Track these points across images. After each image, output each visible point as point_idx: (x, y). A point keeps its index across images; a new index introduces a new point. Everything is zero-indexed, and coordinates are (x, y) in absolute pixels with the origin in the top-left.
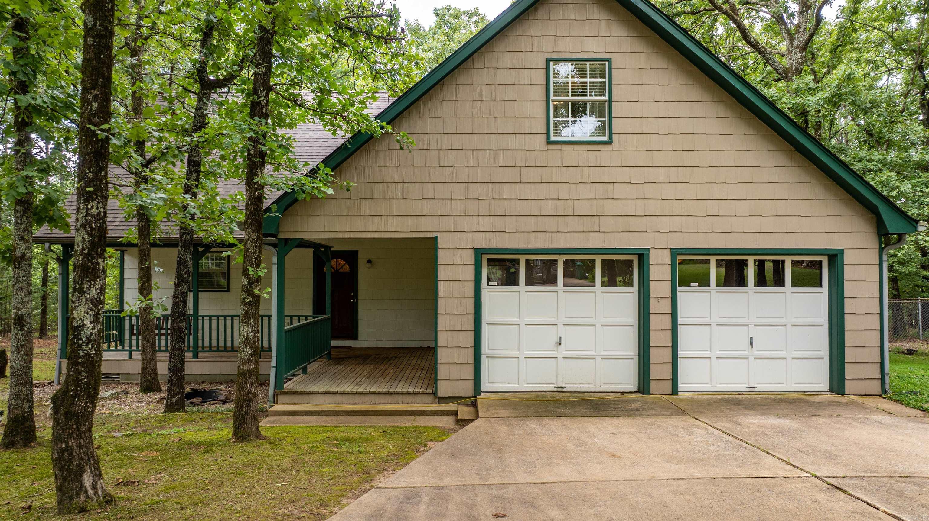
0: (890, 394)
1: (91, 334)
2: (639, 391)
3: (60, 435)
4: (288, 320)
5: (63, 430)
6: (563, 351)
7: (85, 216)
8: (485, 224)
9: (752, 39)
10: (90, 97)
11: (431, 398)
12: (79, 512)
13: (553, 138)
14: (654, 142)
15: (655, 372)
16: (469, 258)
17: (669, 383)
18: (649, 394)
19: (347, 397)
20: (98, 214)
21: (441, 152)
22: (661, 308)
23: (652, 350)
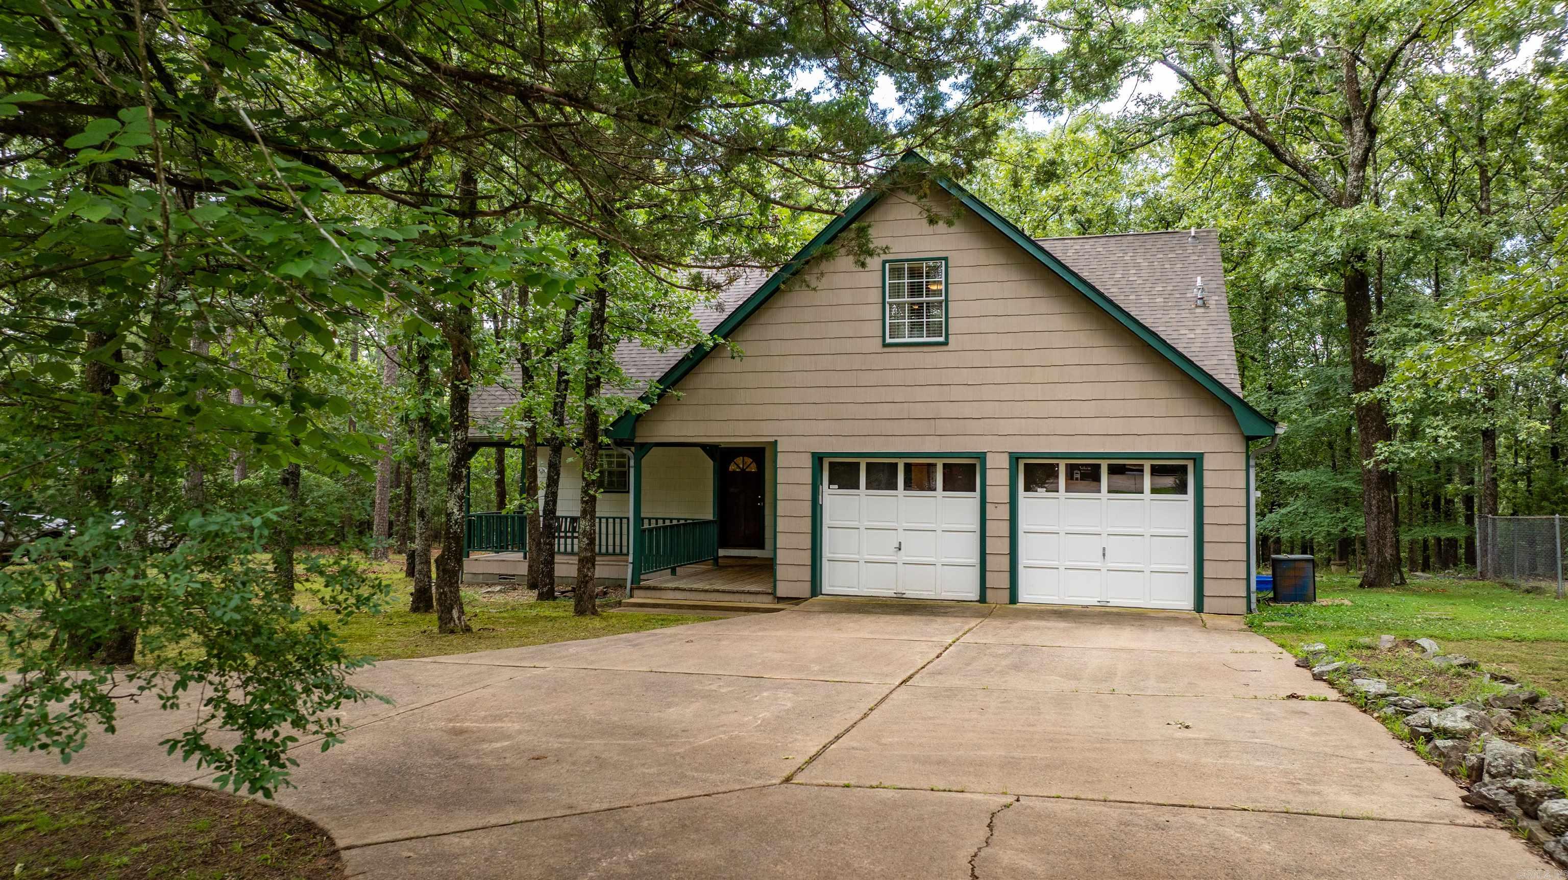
2: (979, 600)
3: (440, 583)
4: (646, 521)
5: (442, 581)
6: (903, 557)
8: (822, 428)
11: (770, 597)
12: (450, 633)
13: (888, 340)
14: (992, 342)
15: (994, 581)
16: (807, 462)
17: (1008, 592)
18: (985, 603)
19: (694, 594)
22: (999, 514)
23: (988, 558)
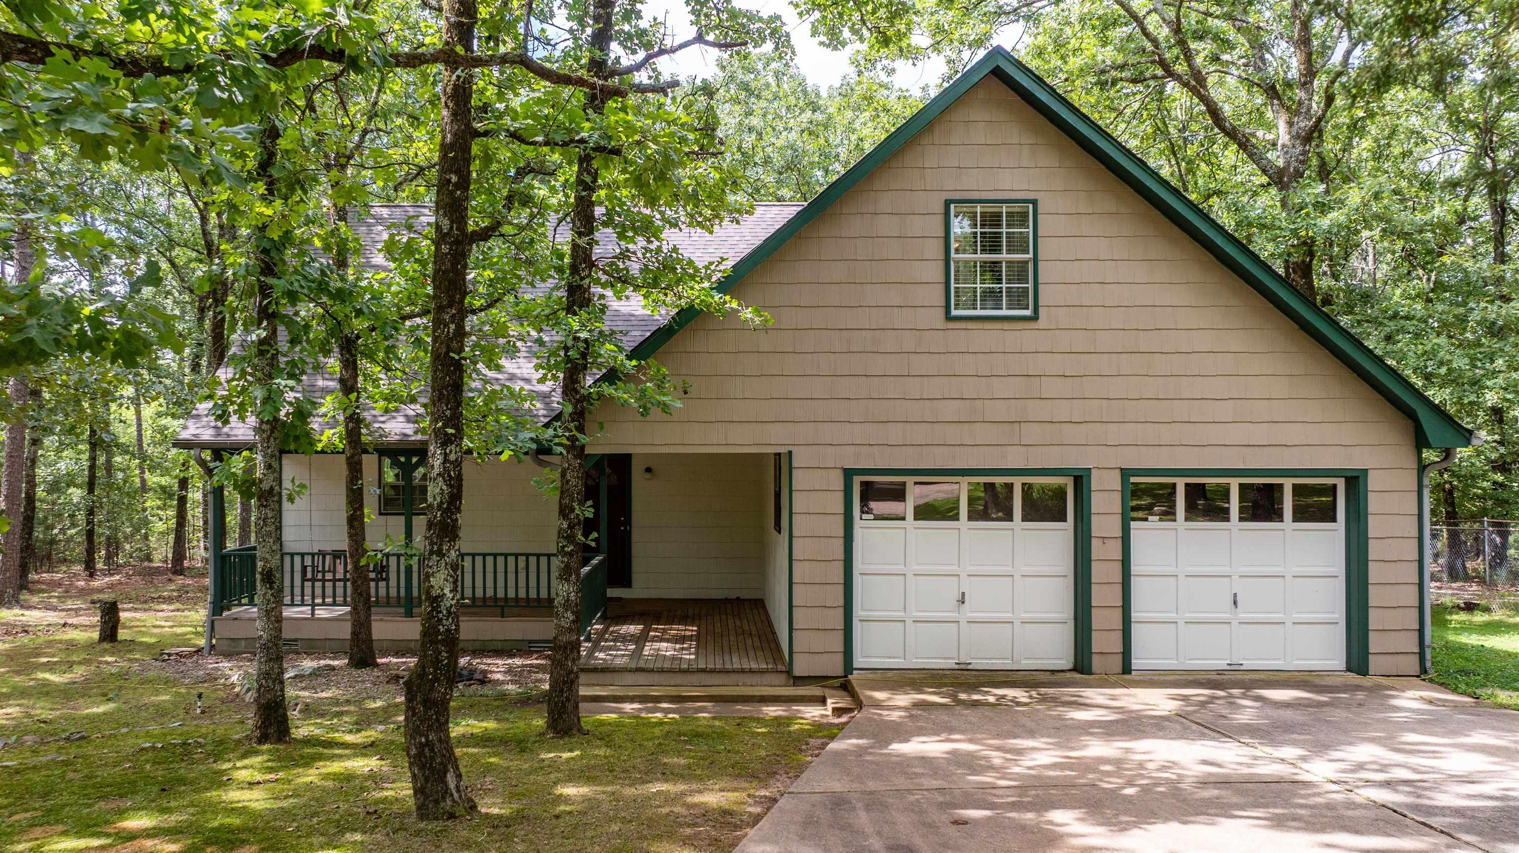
0: (1432, 674)
1: (451, 606)
2: (1074, 670)
3: (418, 726)
5: (422, 721)
6: (968, 612)
7: (444, 463)
8: (859, 433)
9: (1227, 124)
10: (447, 317)
11: (782, 678)
12: (449, 819)
13: (954, 312)
14: (1096, 318)
15: (1099, 642)
17: (1119, 658)
18: (1091, 673)
20: (457, 460)
21: (797, 332)
22: (1107, 552)
23: (1094, 612)
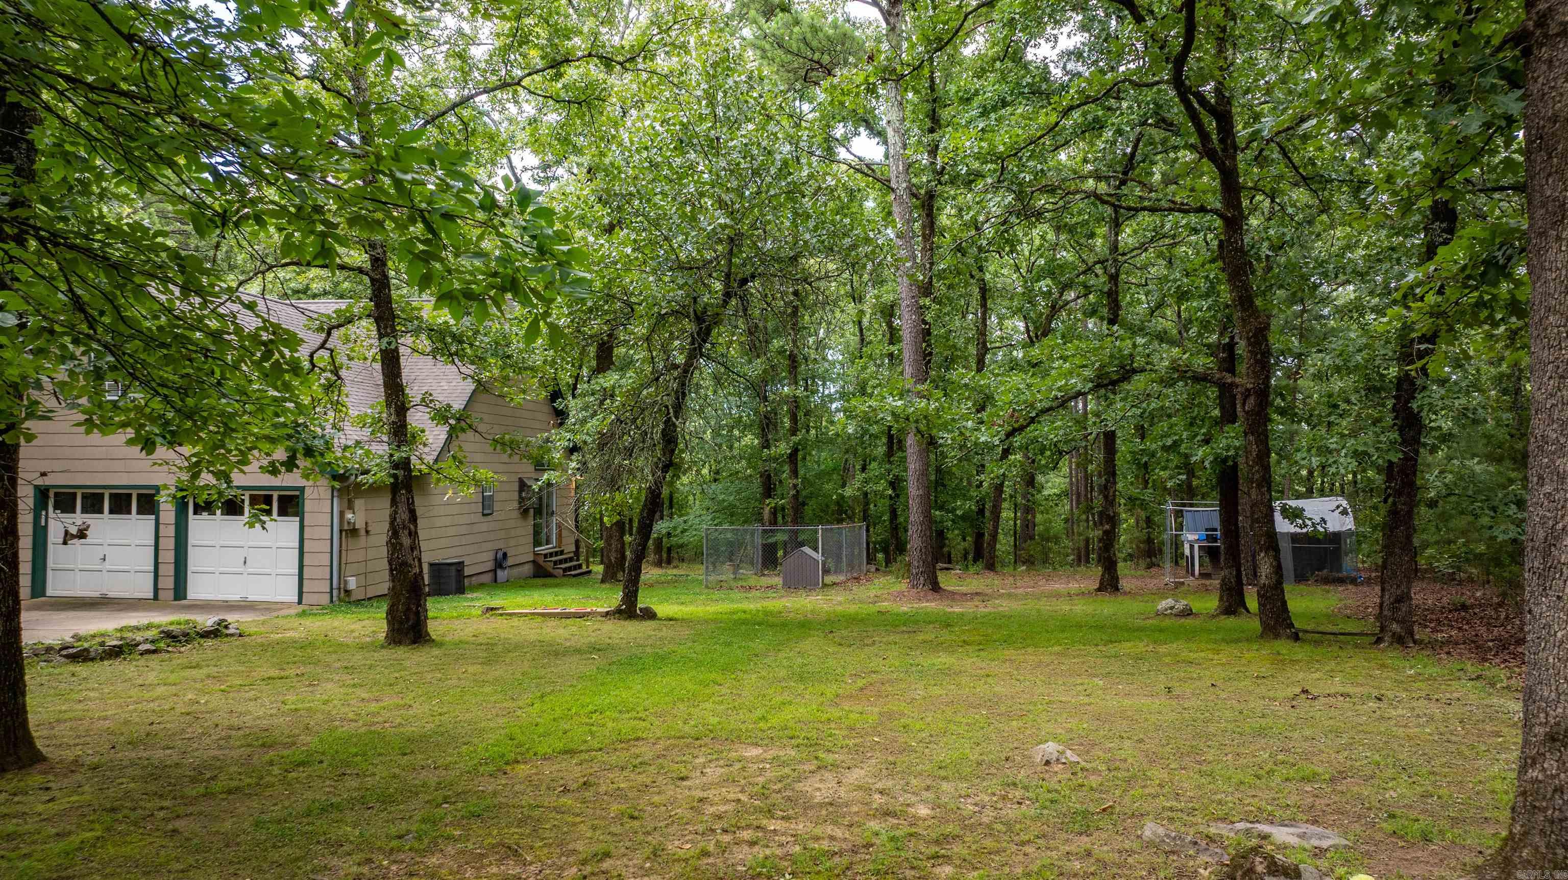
6: (107, 566)
15: (162, 582)
17: (172, 592)
18: (158, 600)
22: (168, 531)
23: (161, 566)
